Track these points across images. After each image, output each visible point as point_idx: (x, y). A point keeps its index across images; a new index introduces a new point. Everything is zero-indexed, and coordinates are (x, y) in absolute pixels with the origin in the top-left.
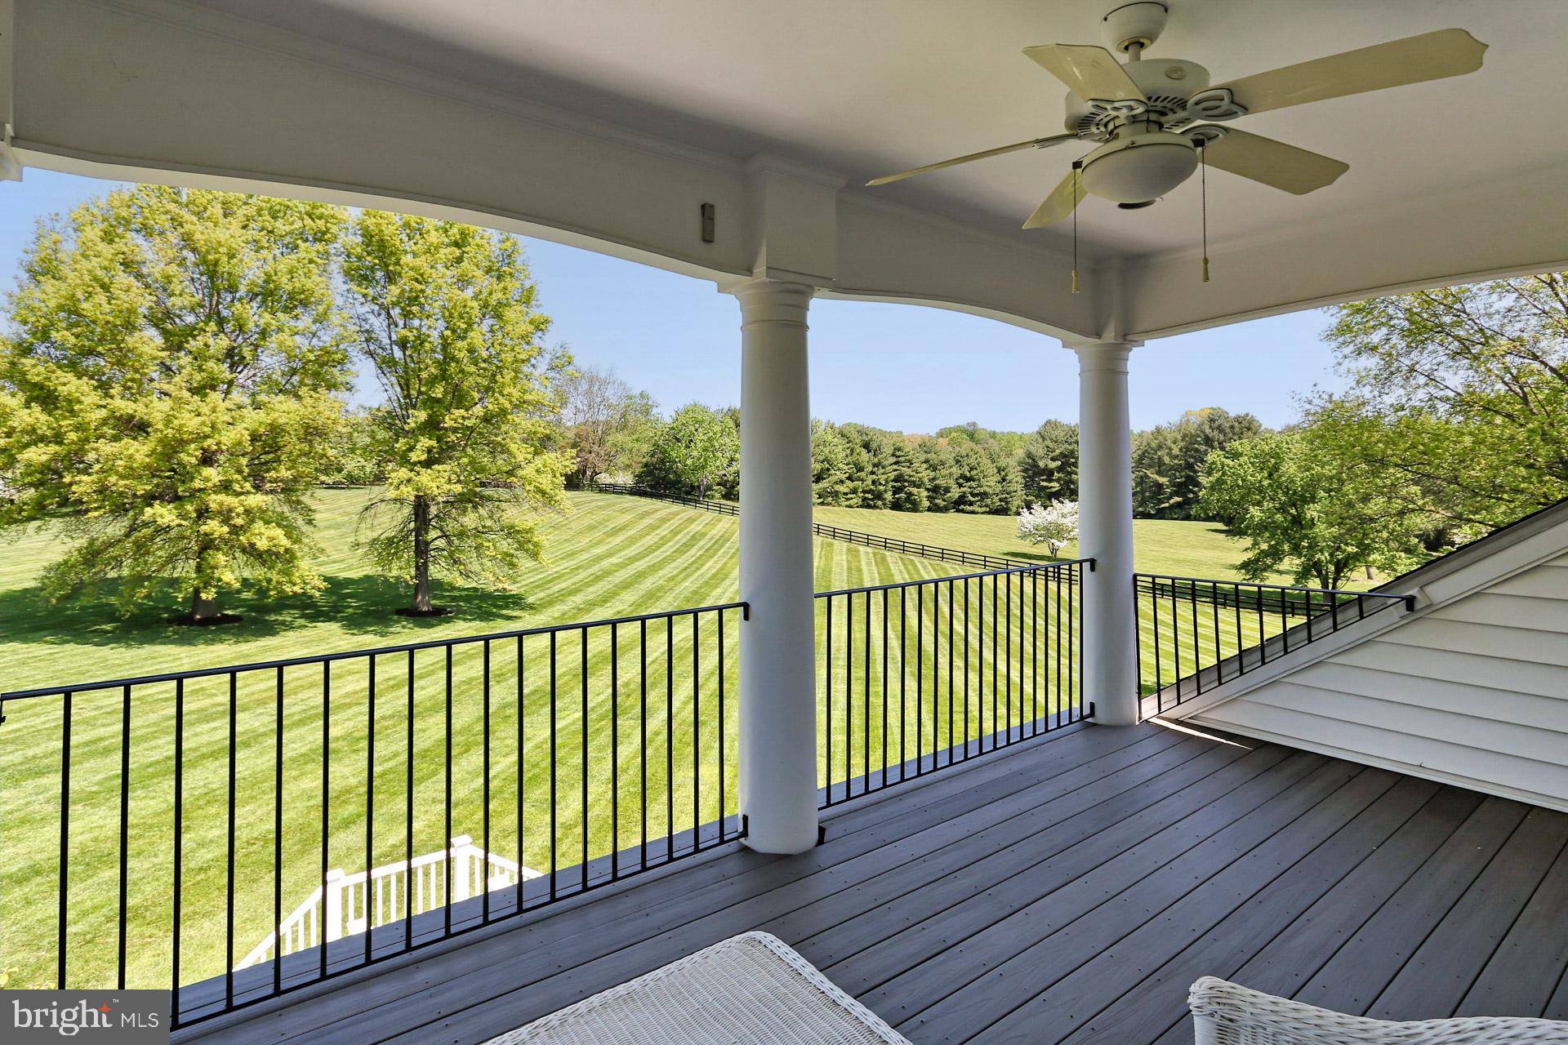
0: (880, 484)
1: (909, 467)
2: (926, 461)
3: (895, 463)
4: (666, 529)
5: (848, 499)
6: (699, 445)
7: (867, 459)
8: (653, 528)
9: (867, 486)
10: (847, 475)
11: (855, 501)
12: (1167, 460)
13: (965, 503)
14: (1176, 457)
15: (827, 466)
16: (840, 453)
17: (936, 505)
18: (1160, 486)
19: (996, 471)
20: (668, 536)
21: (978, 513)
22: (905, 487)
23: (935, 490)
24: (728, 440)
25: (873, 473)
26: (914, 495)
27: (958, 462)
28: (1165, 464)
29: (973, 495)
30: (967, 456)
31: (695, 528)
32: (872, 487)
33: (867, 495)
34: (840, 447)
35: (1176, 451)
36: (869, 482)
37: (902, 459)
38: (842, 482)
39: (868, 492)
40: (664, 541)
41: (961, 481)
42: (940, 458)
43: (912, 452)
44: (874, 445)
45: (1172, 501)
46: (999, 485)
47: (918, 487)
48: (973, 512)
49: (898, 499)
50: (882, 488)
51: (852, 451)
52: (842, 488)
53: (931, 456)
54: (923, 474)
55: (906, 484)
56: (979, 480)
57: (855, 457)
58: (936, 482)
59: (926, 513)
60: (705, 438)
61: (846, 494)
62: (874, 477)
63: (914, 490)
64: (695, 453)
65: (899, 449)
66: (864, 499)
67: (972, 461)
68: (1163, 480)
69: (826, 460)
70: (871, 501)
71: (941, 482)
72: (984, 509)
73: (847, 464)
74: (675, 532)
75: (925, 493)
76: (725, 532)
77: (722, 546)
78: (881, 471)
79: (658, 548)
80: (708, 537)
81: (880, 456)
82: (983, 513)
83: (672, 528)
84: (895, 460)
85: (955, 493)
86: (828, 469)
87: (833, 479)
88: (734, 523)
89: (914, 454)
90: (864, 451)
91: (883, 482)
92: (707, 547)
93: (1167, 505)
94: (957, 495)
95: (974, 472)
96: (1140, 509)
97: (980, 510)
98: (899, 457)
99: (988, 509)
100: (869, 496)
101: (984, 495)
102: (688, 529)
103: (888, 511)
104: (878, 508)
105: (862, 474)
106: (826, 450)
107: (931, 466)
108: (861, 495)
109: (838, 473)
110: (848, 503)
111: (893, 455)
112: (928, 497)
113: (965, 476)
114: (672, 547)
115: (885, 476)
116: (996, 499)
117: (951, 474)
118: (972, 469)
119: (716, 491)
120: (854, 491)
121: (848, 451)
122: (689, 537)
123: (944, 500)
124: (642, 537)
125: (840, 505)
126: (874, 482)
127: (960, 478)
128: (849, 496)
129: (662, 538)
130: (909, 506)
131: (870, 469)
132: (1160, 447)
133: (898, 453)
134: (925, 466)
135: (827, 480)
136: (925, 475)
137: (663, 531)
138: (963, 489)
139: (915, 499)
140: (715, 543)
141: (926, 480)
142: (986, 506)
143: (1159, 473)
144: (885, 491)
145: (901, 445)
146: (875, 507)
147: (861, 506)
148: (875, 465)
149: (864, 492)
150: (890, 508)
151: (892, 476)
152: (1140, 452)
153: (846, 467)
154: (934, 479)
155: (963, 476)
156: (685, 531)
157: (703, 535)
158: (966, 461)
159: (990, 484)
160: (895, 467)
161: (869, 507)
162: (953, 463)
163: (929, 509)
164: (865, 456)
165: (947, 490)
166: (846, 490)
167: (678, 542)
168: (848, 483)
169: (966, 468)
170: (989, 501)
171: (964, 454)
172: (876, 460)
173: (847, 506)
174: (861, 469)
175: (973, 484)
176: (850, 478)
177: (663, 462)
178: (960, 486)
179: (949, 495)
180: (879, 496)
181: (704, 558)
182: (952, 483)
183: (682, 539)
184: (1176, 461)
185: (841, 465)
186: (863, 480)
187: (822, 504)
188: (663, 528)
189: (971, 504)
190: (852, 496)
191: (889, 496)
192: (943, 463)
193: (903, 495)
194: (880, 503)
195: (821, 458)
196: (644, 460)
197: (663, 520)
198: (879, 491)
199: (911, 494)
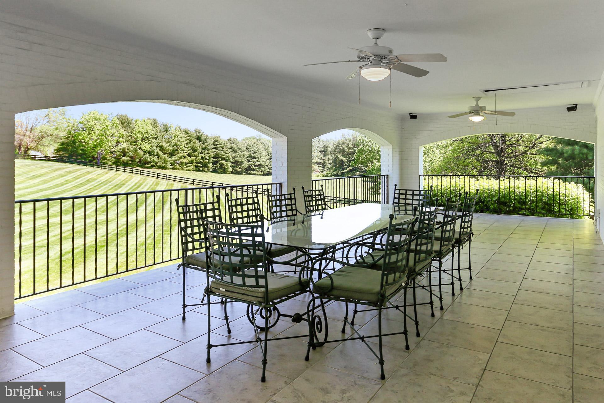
0: (206, 159)
1: (222, 151)
2: (231, 148)
3: (214, 148)
4: (71, 176)
5: (187, 167)
6: (97, 133)
7: (199, 145)
8: (62, 176)
9: (198, 159)
10: (187, 154)
11: (192, 167)
12: (347, 150)
13: (251, 170)
14: (350, 148)
15: (176, 148)
16: (183, 141)
17: (236, 170)
18: (343, 162)
19: (267, 154)
20: (71, 180)
21: (257, 175)
22: (219, 161)
23: (236, 163)
24: (115, 130)
25: (202, 153)
26: (224, 165)
27: (247, 149)
28: (346, 151)
29: (255, 166)
30: (253, 146)
31: (89, 176)
32: (202, 160)
33: (198, 165)
34: (184, 139)
35: (350, 146)
36: (200, 157)
37: (218, 146)
38: (185, 157)
39: (199, 163)
40: (68, 182)
41: (249, 159)
42: (239, 146)
43: (223, 143)
44: (203, 139)
45: (348, 169)
46: (268, 161)
47: (227, 161)
48: (255, 174)
49: (216, 167)
50: (207, 161)
51: (191, 141)
52: (185, 161)
53: (234, 145)
54: (229, 154)
55: (220, 159)
56: (258, 158)
57: (192, 144)
58: (236, 159)
59: (231, 174)
60: (101, 128)
61: (187, 164)
62: (203, 155)
63: (224, 162)
64: (94, 137)
65: (217, 141)
66: (197, 167)
67: (255, 149)
68: (345, 159)
69: (176, 145)
70: (201, 167)
71: (238, 159)
72: (260, 173)
73: (188, 148)
74: (76, 178)
75: (230, 164)
76: (109, 179)
77: (106, 184)
78: (207, 152)
79: (63, 185)
80: (97, 181)
81: (206, 144)
82: (260, 175)
83: (75, 176)
84: (214, 146)
85: (246, 165)
86: (177, 150)
87: (180, 155)
88: (116, 174)
89: (224, 144)
90: (197, 142)
91: (207, 158)
92: (96, 185)
93: (346, 171)
94: (247, 166)
95: (256, 154)
96: (334, 173)
97: (258, 173)
98: (217, 145)
99: (262, 173)
100: (200, 165)
101: (260, 166)
102: (85, 177)
103: (210, 173)
104: (205, 171)
105: (196, 153)
106: (176, 140)
107: (233, 150)
108: (195, 164)
109: (182, 152)
110: (188, 168)
111: (213, 144)
112: (232, 167)
113: (251, 156)
114: (73, 184)
115: (209, 155)
116: (267, 168)
117: (244, 155)
118: (254, 153)
119: (109, 160)
120: (192, 162)
121: (188, 141)
122: (85, 180)
123: (240, 168)
124: (52, 180)
125: (183, 169)
126: (202, 158)
127: (249, 157)
128: (188, 165)
129: (66, 181)
130: (221, 170)
131: (200, 150)
132: (343, 143)
133: (216, 143)
134: (230, 150)
135: (176, 156)
136: (230, 155)
137: (68, 177)
138: (250, 163)
139: (225, 167)
140: (102, 183)
141: (230, 157)
142: (262, 171)
143: (343, 156)
144: (209, 163)
145: (218, 139)
146: (203, 171)
147: (195, 171)
148: (203, 149)
149: (197, 163)
150: (211, 172)
151: (212, 155)
152: (335, 146)
153: (187, 149)
154: (235, 157)
155: (250, 156)
156: (83, 178)
157: (95, 180)
158: (251, 149)
159: (264, 160)
160: (214, 150)
161: (199, 170)
162: (245, 149)
163: (232, 173)
164: (198, 144)
165: (242, 163)
166: (187, 162)
167: (77, 183)
168: (188, 157)
169: (252, 152)
170: (263, 169)
171: (251, 145)
172: (204, 146)
173: (187, 170)
174: (195, 150)
175: (255, 160)
176: (189, 155)
177: (74, 142)
178: (249, 161)
179: (243, 165)
180: (205, 165)
181: (92, 190)
182: (244, 159)
183: (80, 181)
184: (350, 150)
185: (184, 148)
186: (196, 157)
187: (173, 168)
188: (69, 176)
189: (254, 170)
190: (190, 165)
191: (211, 165)
192: (240, 149)
193: (218, 165)
194: (206, 169)
195: (173, 144)
196: (61, 141)
197: (70, 172)
198: (205, 162)
199: (222, 164)
